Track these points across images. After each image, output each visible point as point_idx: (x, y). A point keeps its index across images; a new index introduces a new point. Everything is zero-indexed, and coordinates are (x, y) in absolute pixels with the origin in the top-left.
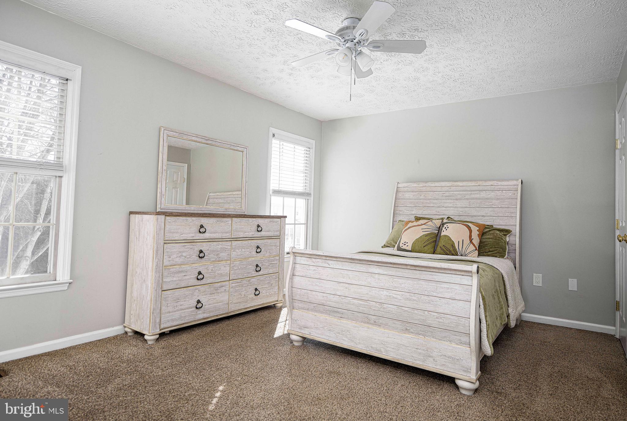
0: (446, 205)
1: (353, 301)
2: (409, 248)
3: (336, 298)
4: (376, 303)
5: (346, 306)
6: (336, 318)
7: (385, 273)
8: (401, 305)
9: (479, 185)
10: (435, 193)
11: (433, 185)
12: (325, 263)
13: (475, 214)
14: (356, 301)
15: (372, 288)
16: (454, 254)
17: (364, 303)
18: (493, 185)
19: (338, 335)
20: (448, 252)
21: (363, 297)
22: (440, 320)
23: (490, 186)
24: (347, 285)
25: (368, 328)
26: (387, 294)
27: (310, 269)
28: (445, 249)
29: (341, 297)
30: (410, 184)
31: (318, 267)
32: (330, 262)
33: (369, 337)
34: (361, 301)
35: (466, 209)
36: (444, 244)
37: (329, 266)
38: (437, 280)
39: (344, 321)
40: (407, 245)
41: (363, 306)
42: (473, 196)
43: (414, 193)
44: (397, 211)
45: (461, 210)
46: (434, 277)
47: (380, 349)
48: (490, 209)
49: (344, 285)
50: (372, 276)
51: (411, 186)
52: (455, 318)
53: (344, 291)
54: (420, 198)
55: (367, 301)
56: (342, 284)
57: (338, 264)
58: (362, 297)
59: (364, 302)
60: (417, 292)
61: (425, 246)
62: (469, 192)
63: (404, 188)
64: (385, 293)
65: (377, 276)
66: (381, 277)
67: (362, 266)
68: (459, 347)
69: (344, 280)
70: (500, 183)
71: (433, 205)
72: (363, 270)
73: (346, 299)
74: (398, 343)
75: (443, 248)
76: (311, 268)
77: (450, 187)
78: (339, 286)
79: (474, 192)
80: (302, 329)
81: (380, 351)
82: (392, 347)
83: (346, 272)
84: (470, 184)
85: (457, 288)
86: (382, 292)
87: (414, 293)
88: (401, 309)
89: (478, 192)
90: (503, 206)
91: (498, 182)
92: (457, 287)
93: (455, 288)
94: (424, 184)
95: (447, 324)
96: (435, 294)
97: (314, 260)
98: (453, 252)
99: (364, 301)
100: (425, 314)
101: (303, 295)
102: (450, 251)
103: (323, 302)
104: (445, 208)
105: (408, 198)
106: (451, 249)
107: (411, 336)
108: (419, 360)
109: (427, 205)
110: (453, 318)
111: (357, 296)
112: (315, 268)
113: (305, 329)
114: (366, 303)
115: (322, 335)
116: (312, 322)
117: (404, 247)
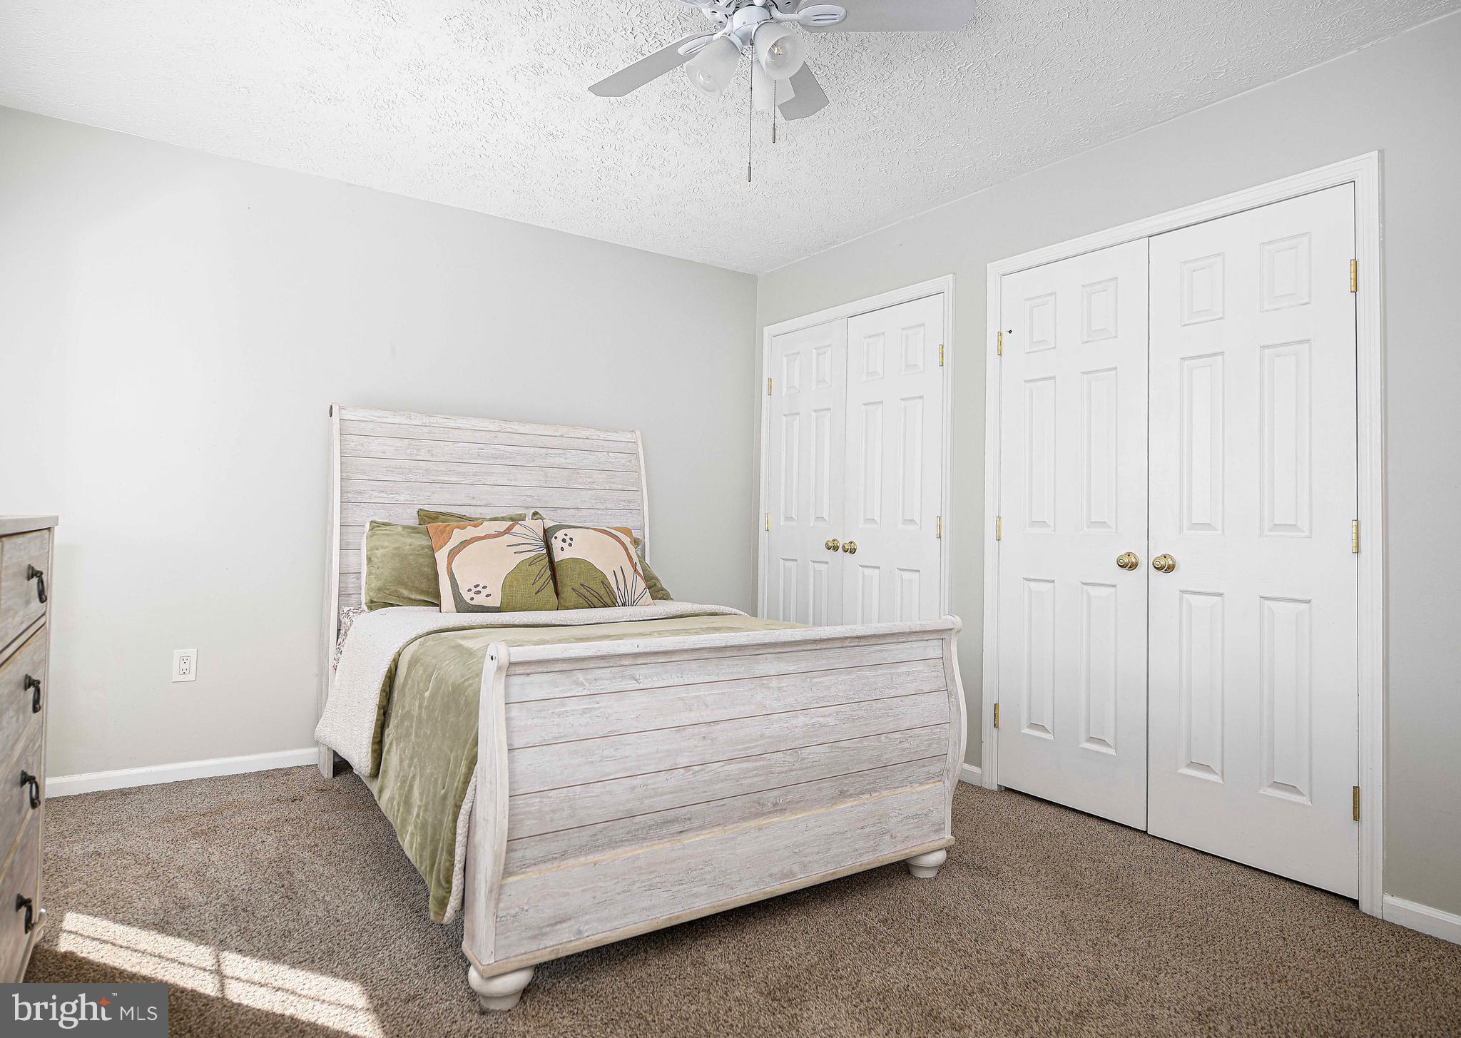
0: (491, 480)
1: (727, 768)
2: (495, 601)
3: (676, 779)
4: (785, 754)
5: (704, 792)
6: (666, 840)
7: (792, 668)
8: (838, 737)
9: (562, 436)
10: (457, 445)
11: (451, 423)
12: (623, 677)
13: (561, 503)
14: (733, 768)
15: (770, 717)
16: (609, 602)
17: (755, 764)
18: (590, 437)
19: (678, 888)
20: (595, 601)
21: (752, 748)
22: (906, 745)
23: (582, 440)
24: (704, 729)
25: (760, 829)
26: (808, 720)
27: (567, 711)
28: (587, 594)
29: (690, 770)
30: (381, 413)
31: (598, 698)
32: (640, 672)
33: (762, 853)
34: (748, 761)
35: (541, 491)
36: (582, 582)
37: (637, 686)
38: (890, 660)
39: (691, 839)
40: (484, 592)
41: (750, 774)
42: (552, 460)
43: (398, 443)
44: (347, 492)
45: (529, 492)
46: (885, 654)
47: (791, 869)
48: (590, 492)
49: (696, 730)
50: (763, 684)
51: (386, 420)
52: (926, 731)
53: (699, 749)
54: (419, 458)
55: (763, 756)
56: (689, 731)
57: (666, 672)
58: (748, 748)
59: (756, 761)
60: (862, 697)
61: (538, 592)
62: (543, 450)
63: (363, 425)
64: (802, 719)
65: (774, 683)
66: (785, 682)
67: (736, 662)
68: (928, 786)
69: (693, 717)
70: (603, 435)
71: (456, 479)
72: (739, 673)
73: (708, 770)
74: (826, 835)
75: (583, 590)
76: (572, 705)
77: (494, 434)
78: (683, 737)
79: (553, 452)
80: (545, 934)
81: (791, 874)
82: (816, 849)
83: (693, 691)
84: (541, 430)
85: (920, 669)
86: (794, 721)
87: (857, 700)
88: (838, 748)
89: (561, 451)
90: (614, 486)
91: (598, 433)
92: (920, 667)
93: (917, 669)
94: (426, 420)
95: (914, 748)
96: (892, 693)
97: (580, 676)
98: (607, 600)
99: (755, 758)
100: (881, 742)
101: (554, 811)
102: (600, 598)
103: (629, 806)
104: (489, 488)
105: (380, 455)
106: (602, 592)
107: (850, 804)
108: (867, 852)
109: (441, 478)
110: (924, 732)
111: (737, 750)
112: (585, 704)
113: (558, 927)
114: (762, 763)
115: (626, 915)
116: (584, 891)
117: (480, 600)
